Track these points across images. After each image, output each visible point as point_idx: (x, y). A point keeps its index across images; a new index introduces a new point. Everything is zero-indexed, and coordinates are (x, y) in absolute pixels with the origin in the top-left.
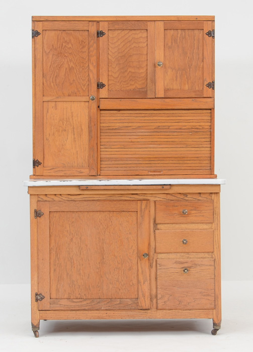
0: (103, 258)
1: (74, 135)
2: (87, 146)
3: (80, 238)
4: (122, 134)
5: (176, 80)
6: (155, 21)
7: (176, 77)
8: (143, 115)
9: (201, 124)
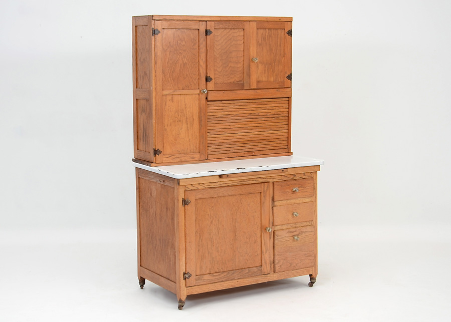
0: (236, 236)
1: (187, 124)
2: (198, 134)
3: (218, 220)
4: (223, 122)
5: (265, 73)
6: (250, 21)
7: (265, 70)
8: (239, 104)
9: (282, 110)
